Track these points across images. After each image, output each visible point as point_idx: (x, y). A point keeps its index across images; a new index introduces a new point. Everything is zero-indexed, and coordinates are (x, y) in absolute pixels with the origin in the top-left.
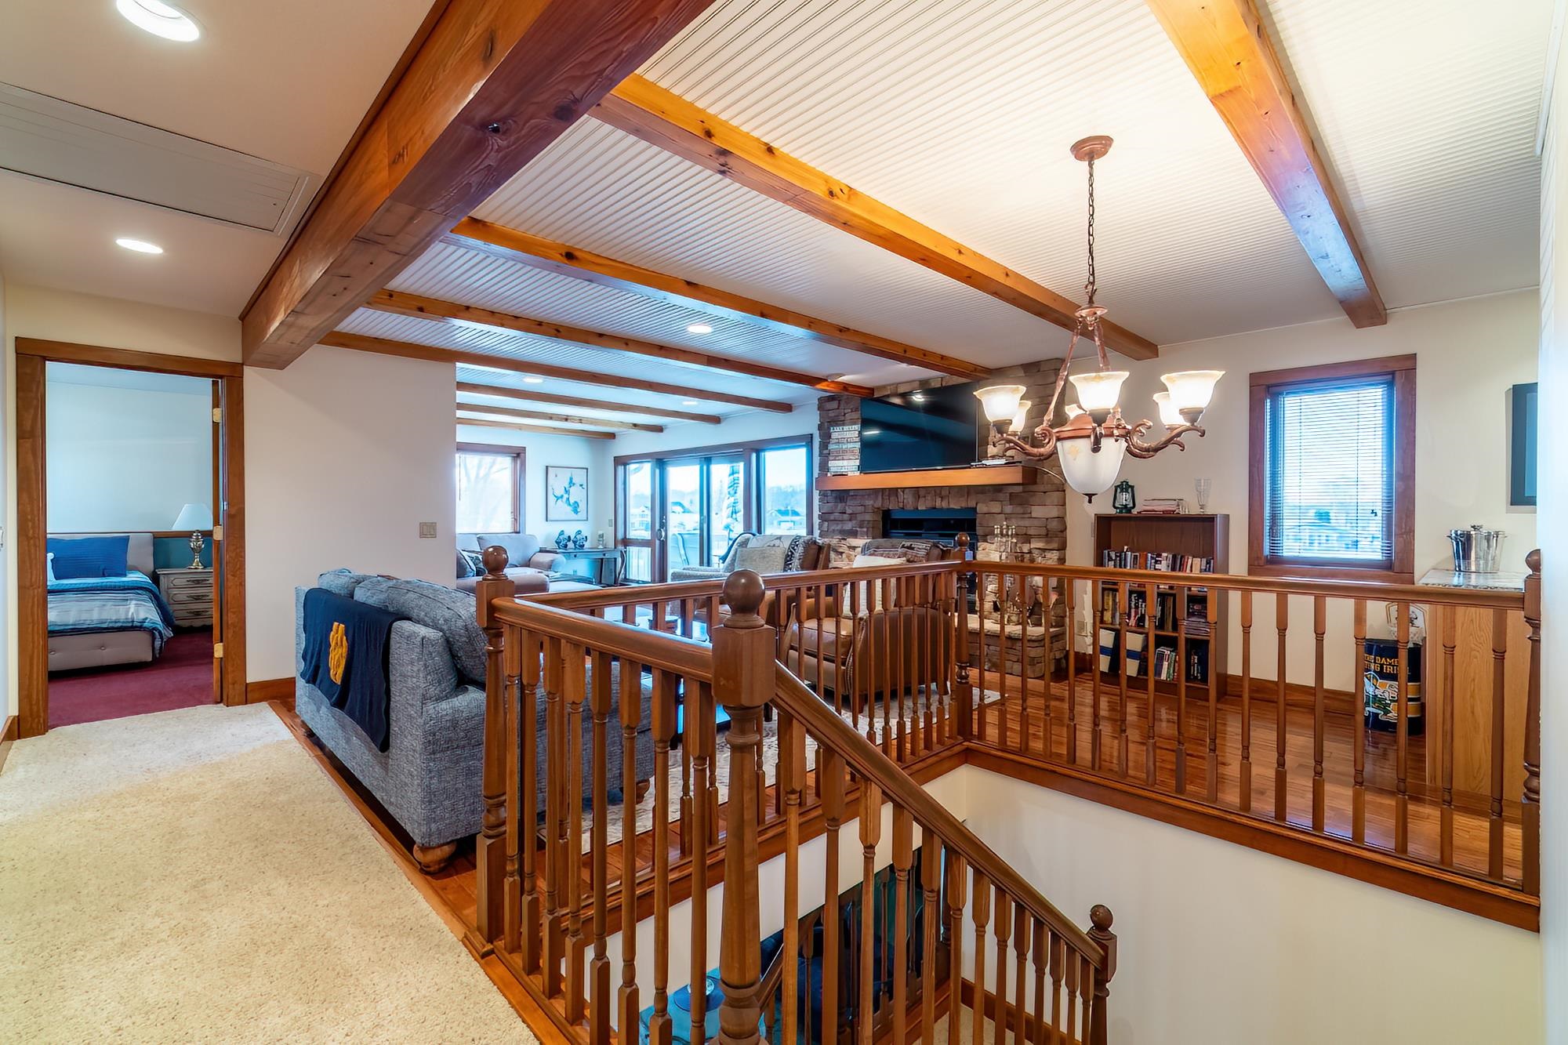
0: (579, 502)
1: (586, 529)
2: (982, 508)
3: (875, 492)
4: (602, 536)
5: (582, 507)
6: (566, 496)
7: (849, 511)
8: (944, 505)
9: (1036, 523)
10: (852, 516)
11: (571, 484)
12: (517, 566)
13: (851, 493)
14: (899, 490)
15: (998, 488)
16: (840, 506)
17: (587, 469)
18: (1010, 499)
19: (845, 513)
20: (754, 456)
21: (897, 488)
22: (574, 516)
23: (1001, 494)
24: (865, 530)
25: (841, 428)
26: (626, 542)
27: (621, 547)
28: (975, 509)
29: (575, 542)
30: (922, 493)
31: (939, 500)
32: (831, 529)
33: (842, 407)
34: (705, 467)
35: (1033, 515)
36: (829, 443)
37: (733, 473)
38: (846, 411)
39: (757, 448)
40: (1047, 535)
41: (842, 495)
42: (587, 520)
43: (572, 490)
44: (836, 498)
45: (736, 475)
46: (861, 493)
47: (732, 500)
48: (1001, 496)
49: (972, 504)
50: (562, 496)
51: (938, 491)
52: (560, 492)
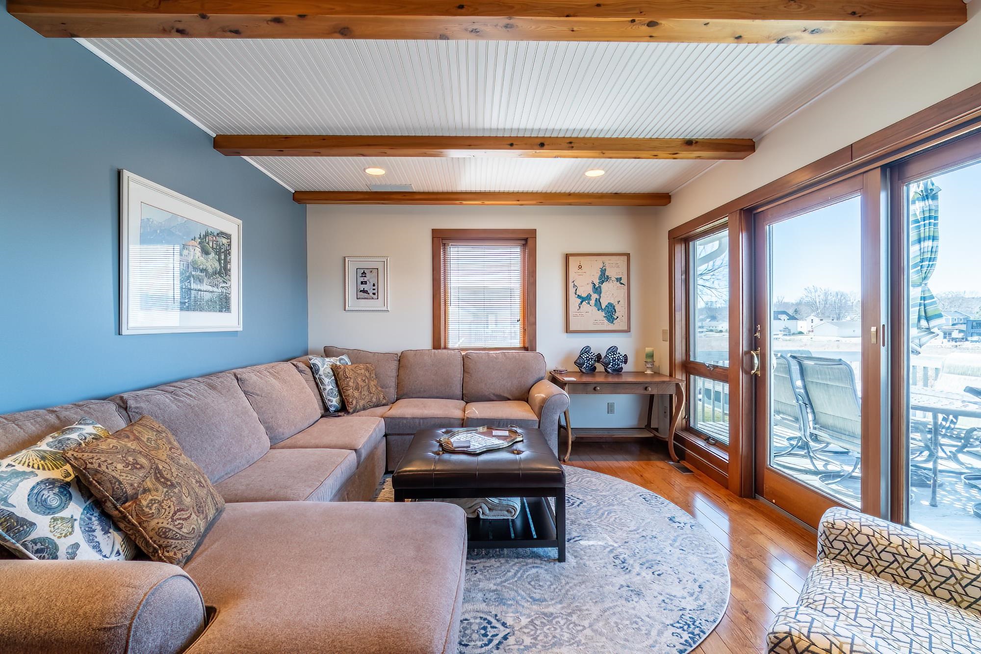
0: (615, 304)
1: (625, 345)
4: (651, 356)
5: (621, 311)
6: (595, 296)
11: (604, 277)
12: (509, 399)
17: (628, 255)
22: (607, 326)
26: (690, 368)
27: (680, 376)
29: (606, 365)
42: (628, 331)
43: (605, 286)
50: (589, 297)
52: (585, 289)
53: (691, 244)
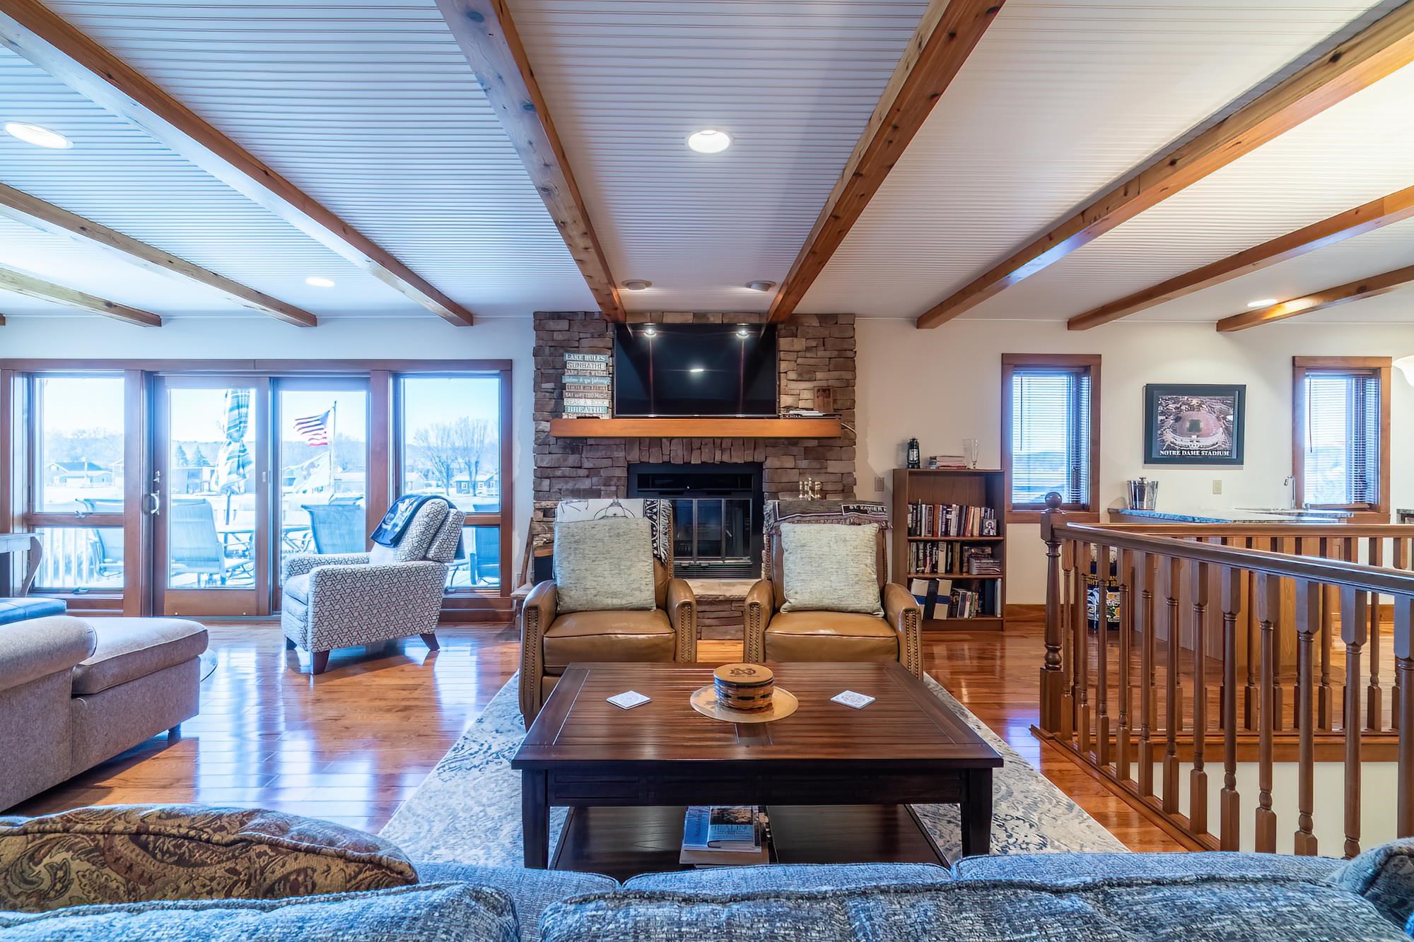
2: (770, 463)
3: (628, 442)
7: (587, 464)
8: (726, 459)
9: (832, 478)
10: (592, 472)
13: (592, 442)
14: (664, 440)
15: (793, 441)
16: (572, 459)
18: (805, 453)
19: (580, 467)
20: (391, 381)
21: (660, 439)
23: (794, 448)
24: (614, 488)
25: (581, 356)
26: (36, 520)
28: (761, 464)
30: (696, 445)
31: (718, 454)
32: (555, 489)
33: (575, 328)
34: (270, 394)
35: (829, 470)
36: (564, 374)
37: (238, 407)
38: (582, 335)
39: (396, 370)
40: (843, 490)
41: (575, 445)
44: (564, 448)
45: (243, 410)
46: (606, 442)
47: (235, 447)
48: (795, 450)
49: (759, 458)
51: (717, 442)
53: (37, 380)
